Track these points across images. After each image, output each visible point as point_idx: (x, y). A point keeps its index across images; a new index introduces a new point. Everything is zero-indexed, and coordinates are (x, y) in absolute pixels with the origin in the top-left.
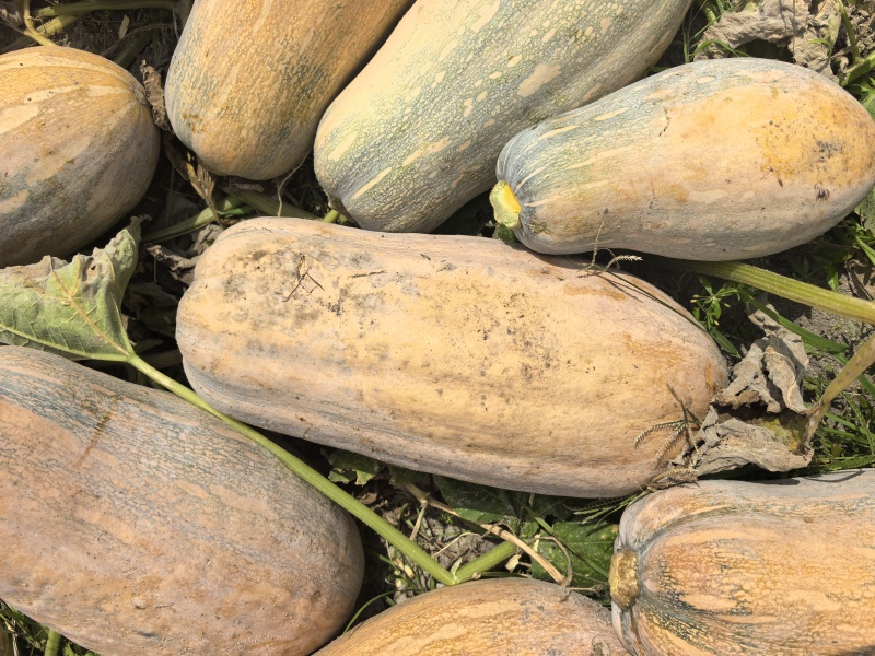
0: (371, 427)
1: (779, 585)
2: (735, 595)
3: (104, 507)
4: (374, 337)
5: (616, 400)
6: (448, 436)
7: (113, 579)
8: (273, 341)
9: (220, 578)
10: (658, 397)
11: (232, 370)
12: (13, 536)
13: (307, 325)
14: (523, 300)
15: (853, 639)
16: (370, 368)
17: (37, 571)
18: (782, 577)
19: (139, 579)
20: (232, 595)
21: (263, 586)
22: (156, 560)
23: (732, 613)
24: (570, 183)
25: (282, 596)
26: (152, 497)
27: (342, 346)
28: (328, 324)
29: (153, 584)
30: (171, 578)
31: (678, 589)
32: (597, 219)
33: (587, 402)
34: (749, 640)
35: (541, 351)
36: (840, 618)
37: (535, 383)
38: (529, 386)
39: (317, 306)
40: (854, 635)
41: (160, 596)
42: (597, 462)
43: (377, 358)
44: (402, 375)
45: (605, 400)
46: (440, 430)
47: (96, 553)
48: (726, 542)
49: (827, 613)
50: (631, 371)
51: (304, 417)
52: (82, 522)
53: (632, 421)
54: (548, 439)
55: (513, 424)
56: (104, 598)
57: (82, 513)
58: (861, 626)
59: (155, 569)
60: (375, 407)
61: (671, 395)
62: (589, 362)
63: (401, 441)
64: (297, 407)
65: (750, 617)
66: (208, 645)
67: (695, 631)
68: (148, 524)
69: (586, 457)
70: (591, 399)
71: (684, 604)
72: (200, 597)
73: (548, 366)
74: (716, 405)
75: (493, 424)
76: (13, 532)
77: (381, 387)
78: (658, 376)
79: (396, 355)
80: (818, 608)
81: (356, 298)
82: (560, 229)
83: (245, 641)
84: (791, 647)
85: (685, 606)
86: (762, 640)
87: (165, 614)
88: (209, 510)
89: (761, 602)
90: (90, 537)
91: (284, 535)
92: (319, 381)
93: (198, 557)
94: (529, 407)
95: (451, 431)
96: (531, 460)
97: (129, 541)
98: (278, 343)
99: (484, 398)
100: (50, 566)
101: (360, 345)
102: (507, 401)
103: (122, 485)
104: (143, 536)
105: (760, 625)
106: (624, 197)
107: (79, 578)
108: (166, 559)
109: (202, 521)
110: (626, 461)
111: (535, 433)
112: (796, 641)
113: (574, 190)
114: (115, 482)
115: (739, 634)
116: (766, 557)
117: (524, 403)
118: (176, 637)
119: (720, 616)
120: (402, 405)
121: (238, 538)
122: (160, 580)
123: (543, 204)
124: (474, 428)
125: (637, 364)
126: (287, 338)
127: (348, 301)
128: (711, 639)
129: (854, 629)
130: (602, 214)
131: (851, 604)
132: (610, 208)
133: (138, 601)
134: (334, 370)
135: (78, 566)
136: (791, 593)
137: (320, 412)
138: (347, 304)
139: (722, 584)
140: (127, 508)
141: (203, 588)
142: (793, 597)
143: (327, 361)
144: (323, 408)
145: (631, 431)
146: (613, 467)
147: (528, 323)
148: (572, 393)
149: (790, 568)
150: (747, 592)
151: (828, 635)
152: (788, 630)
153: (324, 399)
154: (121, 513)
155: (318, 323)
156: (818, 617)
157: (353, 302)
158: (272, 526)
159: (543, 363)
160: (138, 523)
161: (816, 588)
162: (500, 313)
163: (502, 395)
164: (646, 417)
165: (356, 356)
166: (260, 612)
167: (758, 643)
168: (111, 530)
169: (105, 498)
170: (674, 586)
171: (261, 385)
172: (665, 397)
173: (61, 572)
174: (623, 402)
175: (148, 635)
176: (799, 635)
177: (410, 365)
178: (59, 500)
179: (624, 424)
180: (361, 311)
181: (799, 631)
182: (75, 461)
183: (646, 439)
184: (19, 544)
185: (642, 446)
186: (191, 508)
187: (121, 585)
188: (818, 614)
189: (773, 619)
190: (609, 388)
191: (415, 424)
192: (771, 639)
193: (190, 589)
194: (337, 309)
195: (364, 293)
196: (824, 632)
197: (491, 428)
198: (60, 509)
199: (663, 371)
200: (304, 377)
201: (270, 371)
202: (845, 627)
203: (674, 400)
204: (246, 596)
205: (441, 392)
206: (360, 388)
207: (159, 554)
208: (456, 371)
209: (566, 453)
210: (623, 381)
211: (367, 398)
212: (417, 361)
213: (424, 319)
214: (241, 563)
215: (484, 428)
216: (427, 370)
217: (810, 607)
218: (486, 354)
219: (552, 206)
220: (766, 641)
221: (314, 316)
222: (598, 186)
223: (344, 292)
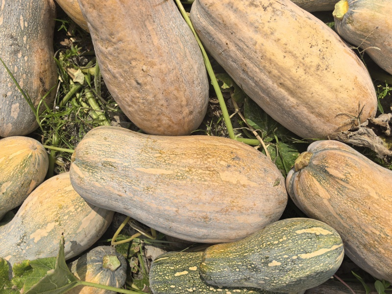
0: (250, 59)
1: (362, 180)
2: (346, 175)
3: (154, 27)
4: (272, 24)
5: (340, 95)
6: (276, 76)
7: (142, 54)
8: (238, 6)
9: (173, 79)
10: (354, 104)
11: (217, 10)
12: (123, 15)
13: (253, 8)
14: (329, 43)
15: (376, 211)
16: (265, 35)
17: (122, 34)
18: (365, 178)
19: (149, 60)
20: (172, 88)
21: (182, 93)
22: (159, 57)
23: (342, 180)
24: (372, 9)
25: (184, 103)
26: (169, 35)
27: (260, 21)
28: (259, 11)
29: (152, 64)
30: (159, 67)
31: (327, 165)
32: (372, 29)
33: (331, 90)
34: (341, 192)
35: (327, 63)
36: (376, 201)
37: (319, 73)
38: (316, 72)
39: (259, 4)
40: (377, 209)
41: (152, 71)
42: (320, 115)
43: (270, 33)
44: (275, 43)
45: (337, 93)
46: (275, 72)
47: (143, 40)
48: (351, 159)
49: (373, 198)
50: (351, 89)
51: (228, 44)
52: (146, 26)
53: (340, 106)
54: (310, 95)
55: (302, 83)
56: (135, 59)
57: (147, 23)
58: (381, 208)
59: (156, 60)
60: (258, 51)
61: (358, 106)
62: (340, 77)
63: (257, 70)
64: (229, 38)
65: (347, 184)
66: (153, 102)
67: (324, 181)
68: (163, 43)
69: (317, 110)
70: (333, 90)
71: (326, 171)
72: (163, 81)
73: (326, 69)
74: (369, 121)
75: (295, 79)
76: (124, 13)
77: (264, 44)
78: (358, 97)
79: (277, 35)
80: (371, 194)
81: (274, 8)
82: (357, 25)
83: (163, 109)
84: (354, 202)
85: (326, 172)
86: (346, 194)
87: (149, 79)
88: (182, 54)
89: (354, 181)
90: (145, 33)
91: (196, 82)
92: (244, 31)
93: (171, 66)
94: (311, 80)
95: (279, 74)
96: (298, 102)
97: (155, 44)
98: (239, 8)
99: (298, 67)
100: (127, 35)
101: (267, 25)
102: (305, 73)
103: (163, 24)
104: (159, 45)
105: (348, 189)
106: (387, 26)
107: (132, 46)
108: (162, 59)
109: (178, 55)
110: (328, 121)
111: (307, 91)
112: (357, 201)
113: (372, 12)
114: (161, 21)
115: (339, 189)
116: (363, 170)
117: (310, 77)
118: (146, 91)
119: (337, 180)
120: (268, 55)
121: (184, 70)
122: (155, 65)
123: (358, 12)
124: (288, 77)
125: (354, 88)
126: (244, 8)
127: (270, 8)
128: (329, 186)
129: (378, 208)
130: (375, 27)
131: (382, 199)
132: (379, 27)
133: (145, 68)
134: (252, 29)
135: (135, 41)
136: (365, 185)
137: (235, 44)
138: (270, 9)
139: (344, 169)
140: (160, 32)
141: (166, 78)
142: (365, 186)
143: (252, 24)
144: (238, 43)
145: (338, 110)
146: (323, 121)
147: (328, 51)
148: (328, 84)
149: (369, 178)
150: (351, 176)
151: (369, 205)
152: (357, 195)
153: (241, 38)
154: (158, 33)
155: (257, 9)
156: (369, 197)
157: (272, 9)
158: (195, 76)
159: (325, 67)
160: (161, 40)
161: (374, 188)
162: (320, 42)
163: (305, 70)
164: (346, 108)
165: (263, 28)
166: (175, 102)
167: (343, 194)
168: (152, 36)
169: (156, 24)
170: (325, 164)
171: (223, 21)
172: (356, 105)
173: (129, 39)
174: (342, 98)
175: (138, 83)
176: (359, 199)
177: (280, 41)
178: (144, 12)
179: (337, 106)
180: (273, 14)
181: (360, 198)
182: (154, 4)
183: (340, 117)
184: (123, 19)
185: (337, 118)
186: (177, 48)
187: (143, 58)
188: (370, 196)
189: (354, 189)
190: (341, 89)
191: (267, 65)
192: (349, 196)
193: (162, 75)
194: (265, 9)
195: (277, 8)
196: (368, 203)
197: (294, 80)
198: (142, 16)
199: (360, 97)
200: (240, 26)
201: (230, 17)
202: (376, 206)
203: (358, 109)
204: (175, 92)
205: (285, 57)
206: (257, 41)
207: (160, 56)
208: (295, 52)
209: (312, 105)
210: (347, 90)
211: (257, 46)
212: (284, 41)
213: (294, 28)
214: (181, 79)
215: (292, 78)
216: (285, 46)
217: (369, 192)
218: (308, 53)
219: (361, 14)
220: (347, 196)
221: (256, 6)
222: (380, 16)
223: (271, 4)
